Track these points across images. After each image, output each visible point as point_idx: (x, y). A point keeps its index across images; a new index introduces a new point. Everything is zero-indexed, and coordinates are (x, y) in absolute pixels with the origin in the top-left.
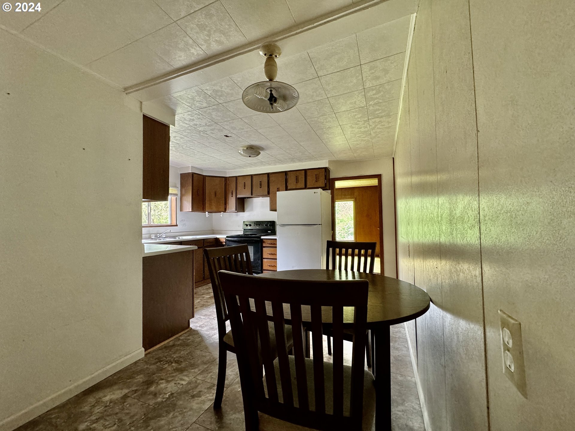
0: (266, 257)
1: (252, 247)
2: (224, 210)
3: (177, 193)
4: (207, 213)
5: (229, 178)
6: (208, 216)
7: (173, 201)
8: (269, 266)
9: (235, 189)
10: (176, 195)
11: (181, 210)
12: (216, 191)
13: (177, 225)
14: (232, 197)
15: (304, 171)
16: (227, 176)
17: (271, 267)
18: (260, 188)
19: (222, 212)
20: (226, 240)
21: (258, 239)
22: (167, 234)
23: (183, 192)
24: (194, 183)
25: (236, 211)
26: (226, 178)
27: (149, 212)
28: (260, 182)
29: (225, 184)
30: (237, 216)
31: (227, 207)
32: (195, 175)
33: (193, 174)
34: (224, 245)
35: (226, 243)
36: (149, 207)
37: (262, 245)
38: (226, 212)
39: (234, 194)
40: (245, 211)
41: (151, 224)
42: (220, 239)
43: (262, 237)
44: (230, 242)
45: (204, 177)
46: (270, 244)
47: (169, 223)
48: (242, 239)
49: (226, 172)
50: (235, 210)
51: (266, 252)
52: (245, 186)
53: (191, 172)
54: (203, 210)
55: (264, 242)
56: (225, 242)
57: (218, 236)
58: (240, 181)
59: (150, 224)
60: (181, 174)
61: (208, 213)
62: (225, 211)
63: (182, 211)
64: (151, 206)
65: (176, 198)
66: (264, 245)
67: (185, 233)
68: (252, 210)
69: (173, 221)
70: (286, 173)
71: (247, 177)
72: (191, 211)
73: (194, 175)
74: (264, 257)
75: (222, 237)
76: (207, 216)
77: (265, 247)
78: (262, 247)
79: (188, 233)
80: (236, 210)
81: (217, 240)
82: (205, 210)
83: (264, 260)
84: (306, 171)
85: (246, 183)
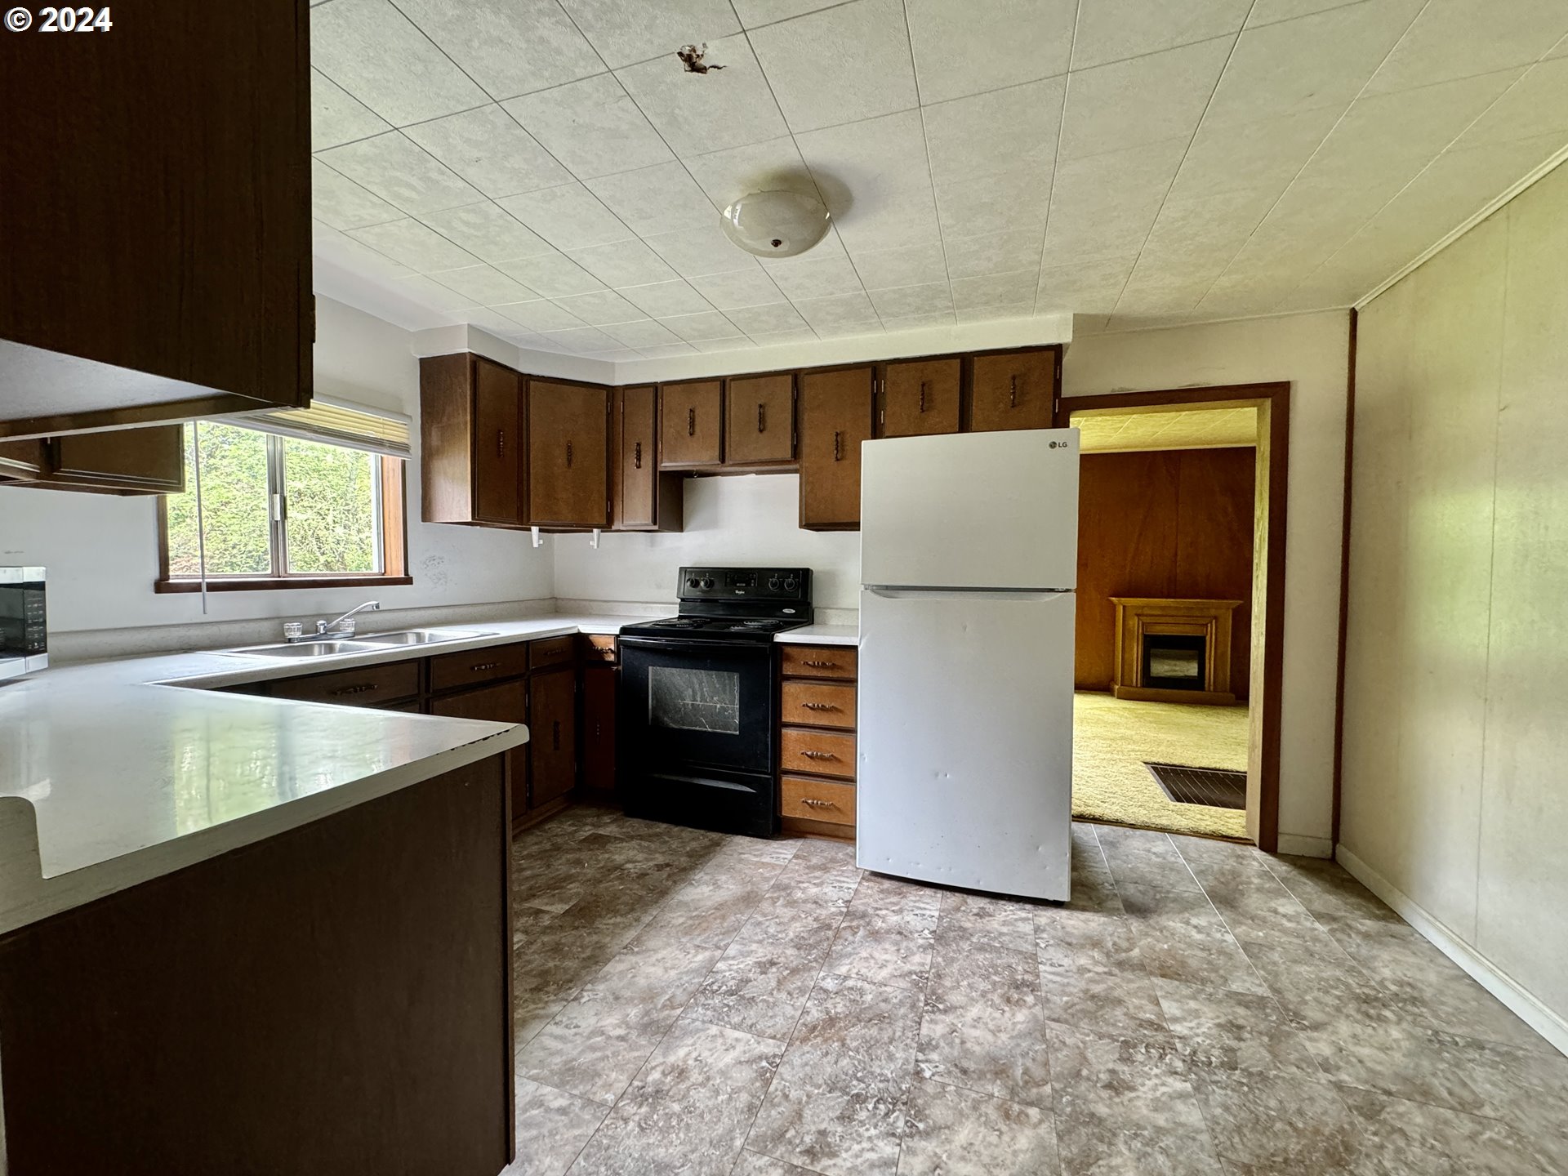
0: (797, 720)
1: (736, 676)
2: (605, 522)
3: (406, 441)
4: (535, 529)
5: (626, 392)
6: (541, 542)
7: (388, 474)
8: (811, 757)
9: (650, 431)
10: (403, 448)
11: (426, 514)
12: (570, 442)
13: (407, 580)
14: (639, 467)
15: (957, 363)
16: (619, 381)
17: (820, 762)
18: (761, 431)
19: (595, 530)
20: (619, 643)
21: (761, 645)
22: (363, 616)
23: (435, 440)
24: (482, 404)
25: (656, 528)
26: (611, 392)
27: (278, 517)
28: (761, 406)
29: (608, 414)
30: (653, 544)
31: (618, 510)
32: (484, 369)
33: (477, 361)
34: (611, 663)
35: (617, 653)
36: (277, 497)
37: (778, 668)
38: (614, 528)
39: (647, 460)
40: (687, 527)
41: (290, 571)
42: (591, 638)
43: (781, 637)
44: (638, 654)
45: (525, 379)
46: (813, 666)
47: (375, 570)
48: (691, 641)
49: (613, 364)
50: (650, 521)
51: (796, 701)
52: (692, 424)
53: (466, 350)
54: (520, 519)
55: (789, 658)
56: (612, 652)
57: (585, 627)
58: (670, 399)
59: (282, 572)
60: (424, 362)
61: (540, 531)
62: (607, 526)
63: (430, 521)
64: (287, 494)
65: (404, 463)
66: (788, 669)
67: (445, 611)
68: (713, 524)
69: (394, 562)
70: (875, 369)
71: (702, 385)
72: (470, 520)
73: (482, 364)
74: (784, 719)
75: (602, 630)
76: (535, 545)
77: (789, 678)
78: (780, 679)
79: (457, 610)
80: (655, 523)
81: (581, 641)
82: (529, 520)
83: (784, 731)
84: (966, 360)
85: (697, 412)
